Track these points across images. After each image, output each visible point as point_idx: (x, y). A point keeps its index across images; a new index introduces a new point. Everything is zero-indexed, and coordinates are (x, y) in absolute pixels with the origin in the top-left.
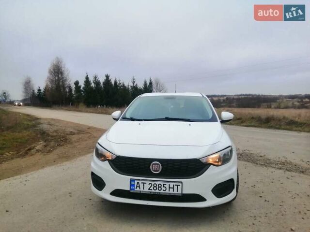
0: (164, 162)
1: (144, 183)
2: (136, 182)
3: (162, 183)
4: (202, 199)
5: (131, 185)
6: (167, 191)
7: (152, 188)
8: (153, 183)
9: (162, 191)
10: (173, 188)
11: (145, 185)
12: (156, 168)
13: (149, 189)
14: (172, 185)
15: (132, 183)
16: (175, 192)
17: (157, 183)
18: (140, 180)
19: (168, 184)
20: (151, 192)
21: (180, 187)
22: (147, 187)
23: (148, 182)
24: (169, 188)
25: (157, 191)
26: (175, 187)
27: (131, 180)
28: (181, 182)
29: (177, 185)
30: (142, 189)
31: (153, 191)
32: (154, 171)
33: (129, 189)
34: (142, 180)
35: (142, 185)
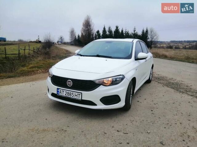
0: (74, 81)
1: (63, 91)
2: (60, 90)
3: (72, 92)
4: (94, 104)
5: (58, 92)
6: (74, 97)
7: (67, 94)
8: (67, 91)
9: (71, 97)
10: (77, 96)
11: (64, 92)
12: (70, 84)
13: (65, 95)
14: (76, 94)
15: (58, 90)
16: (78, 98)
17: (69, 92)
18: (61, 89)
19: (74, 93)
20: (66, 96)
21: (80, 96)
22: (65, 93)
23: (65, 91)
24: (75, 95)
25: (69, 96)
26: (78, 95)
27: (58, 89)
28: (81, 93)
29: (79, 94)
30: (62, 94)
31: (67, 96)
32: (69, 85)
33: (56, 93)
34: (62, 89)
35: (62, 92)
